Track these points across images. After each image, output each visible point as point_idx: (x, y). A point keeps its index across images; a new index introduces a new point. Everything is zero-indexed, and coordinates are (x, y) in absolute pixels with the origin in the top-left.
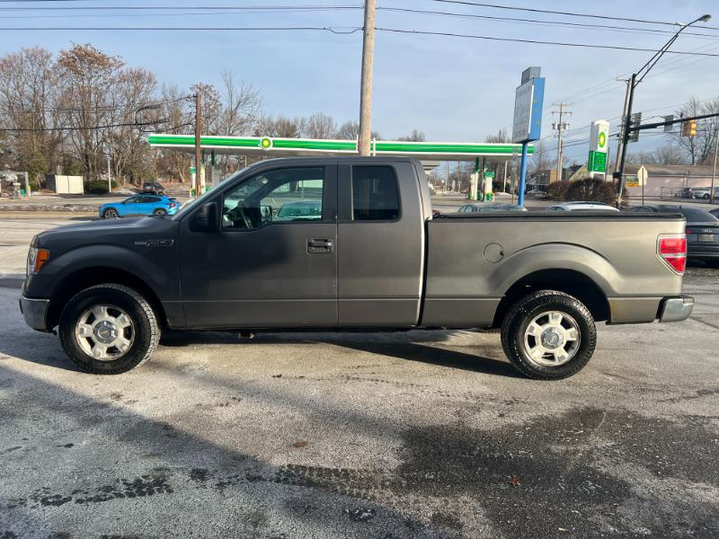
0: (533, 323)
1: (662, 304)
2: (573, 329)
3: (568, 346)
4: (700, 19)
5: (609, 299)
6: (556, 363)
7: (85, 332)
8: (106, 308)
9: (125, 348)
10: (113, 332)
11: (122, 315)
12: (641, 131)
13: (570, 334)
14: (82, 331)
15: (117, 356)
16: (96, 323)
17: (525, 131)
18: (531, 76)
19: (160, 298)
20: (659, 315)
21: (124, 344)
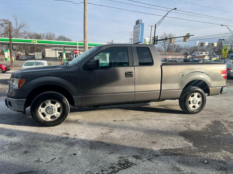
0: (190, 97)
1: (222, 89)
2: (200, 98)
3: (199, 103)
4: (174, 9)
5: (210, 88)
6: (196, 108)
7: (42, 111)
8: (50, 101)
9: (58, 116)
10: (54, 110)
11: (57, 103)
12: (158, 41)
13: (200, 100)
14: (41, 110)
15: (55, 119)
16: (46, 107)
17: (138, 40)
18: (140, 22)
19: (72, 96)
20: (221, 92)
21: (57, 114)
